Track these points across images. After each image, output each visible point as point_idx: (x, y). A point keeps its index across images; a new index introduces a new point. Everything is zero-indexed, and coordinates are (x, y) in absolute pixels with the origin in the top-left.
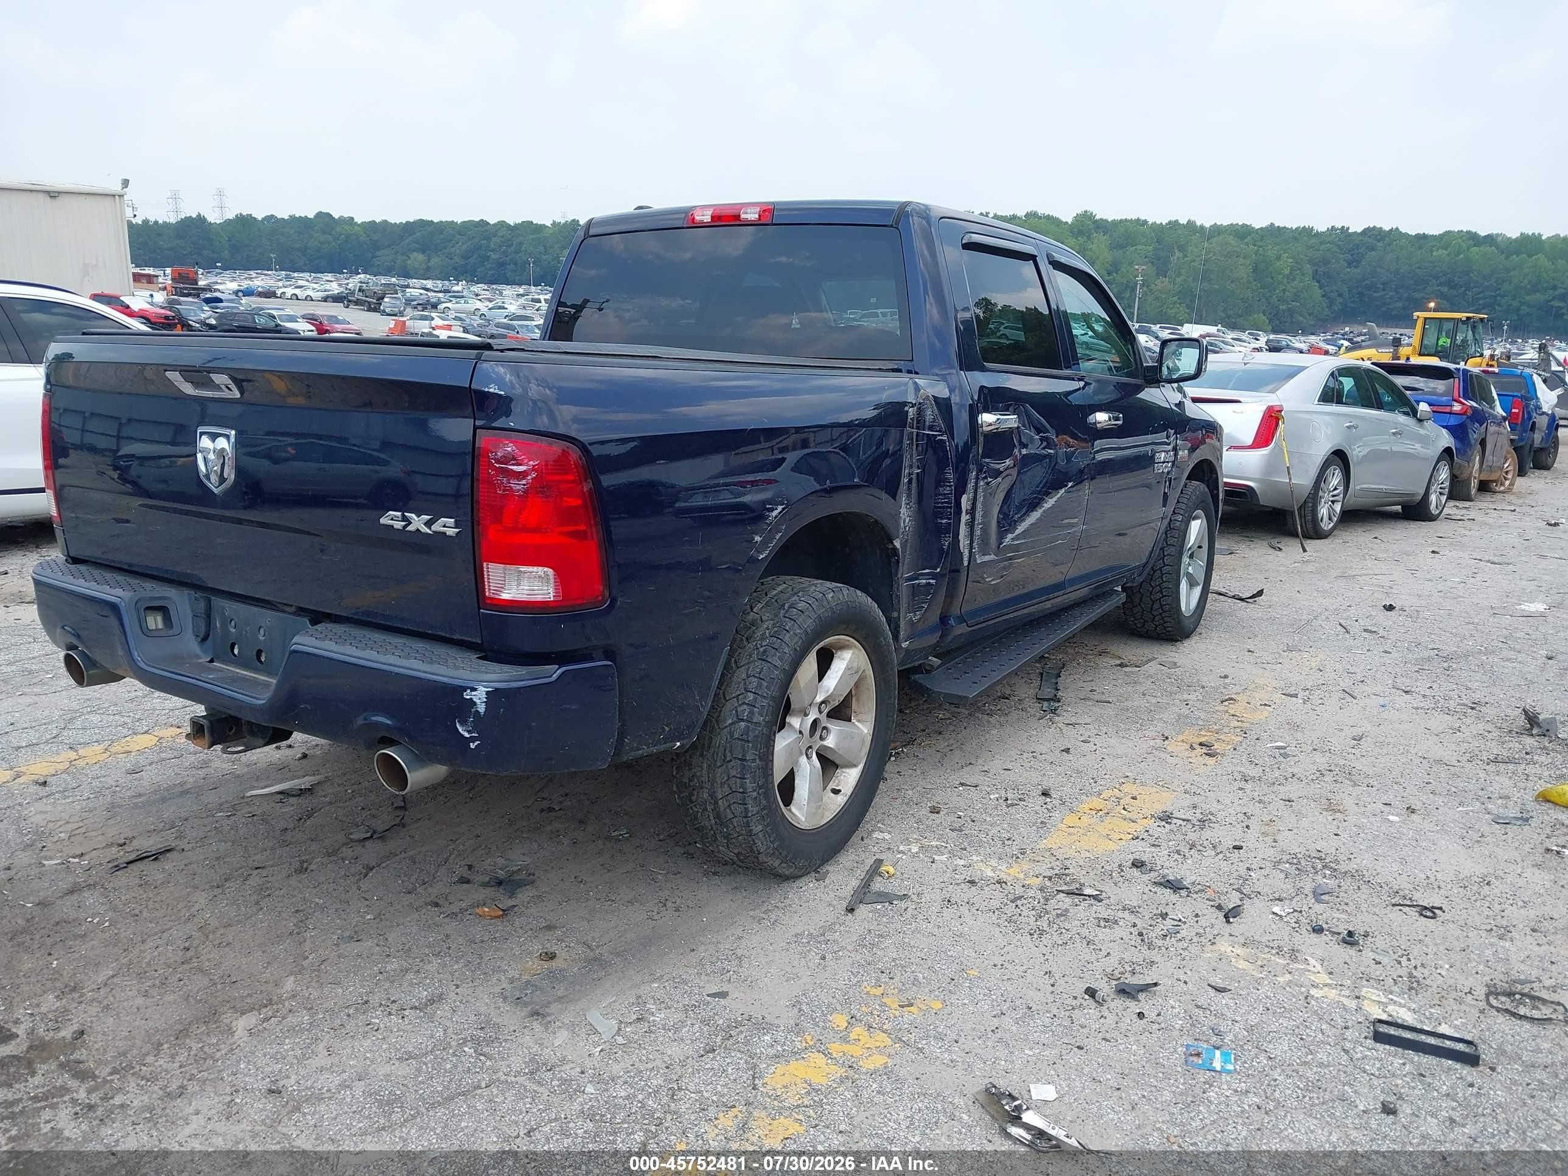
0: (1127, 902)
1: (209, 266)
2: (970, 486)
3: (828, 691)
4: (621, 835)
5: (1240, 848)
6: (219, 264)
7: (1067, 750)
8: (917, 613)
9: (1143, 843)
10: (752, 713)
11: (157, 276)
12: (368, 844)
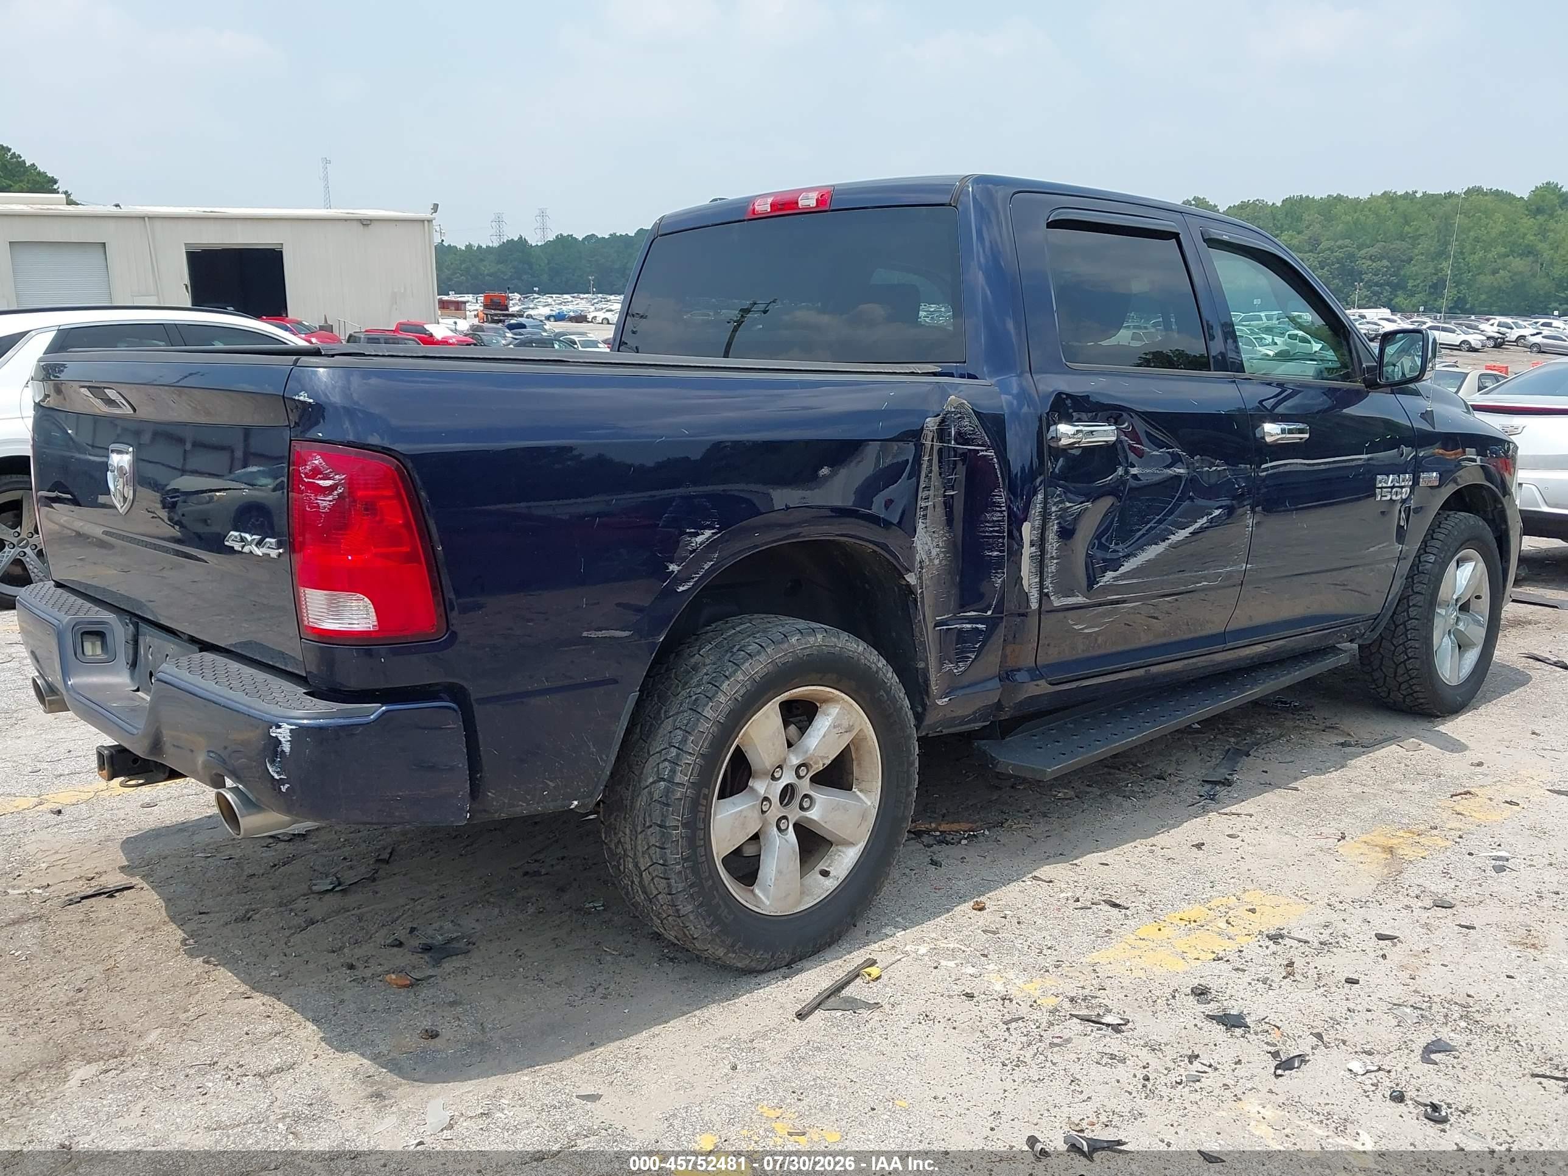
0: (1155, 1037)
1: (526, 291)
2: (1036, 510)
3: (806, 752)
4: (595, 907)
5: (1356, 982)
6: (536, 289)
7: (1199, 846)
8: (961, 664)
9: (1226, 965)
10: (673, 772)
11: (465, 303)
12: (327, 896)
